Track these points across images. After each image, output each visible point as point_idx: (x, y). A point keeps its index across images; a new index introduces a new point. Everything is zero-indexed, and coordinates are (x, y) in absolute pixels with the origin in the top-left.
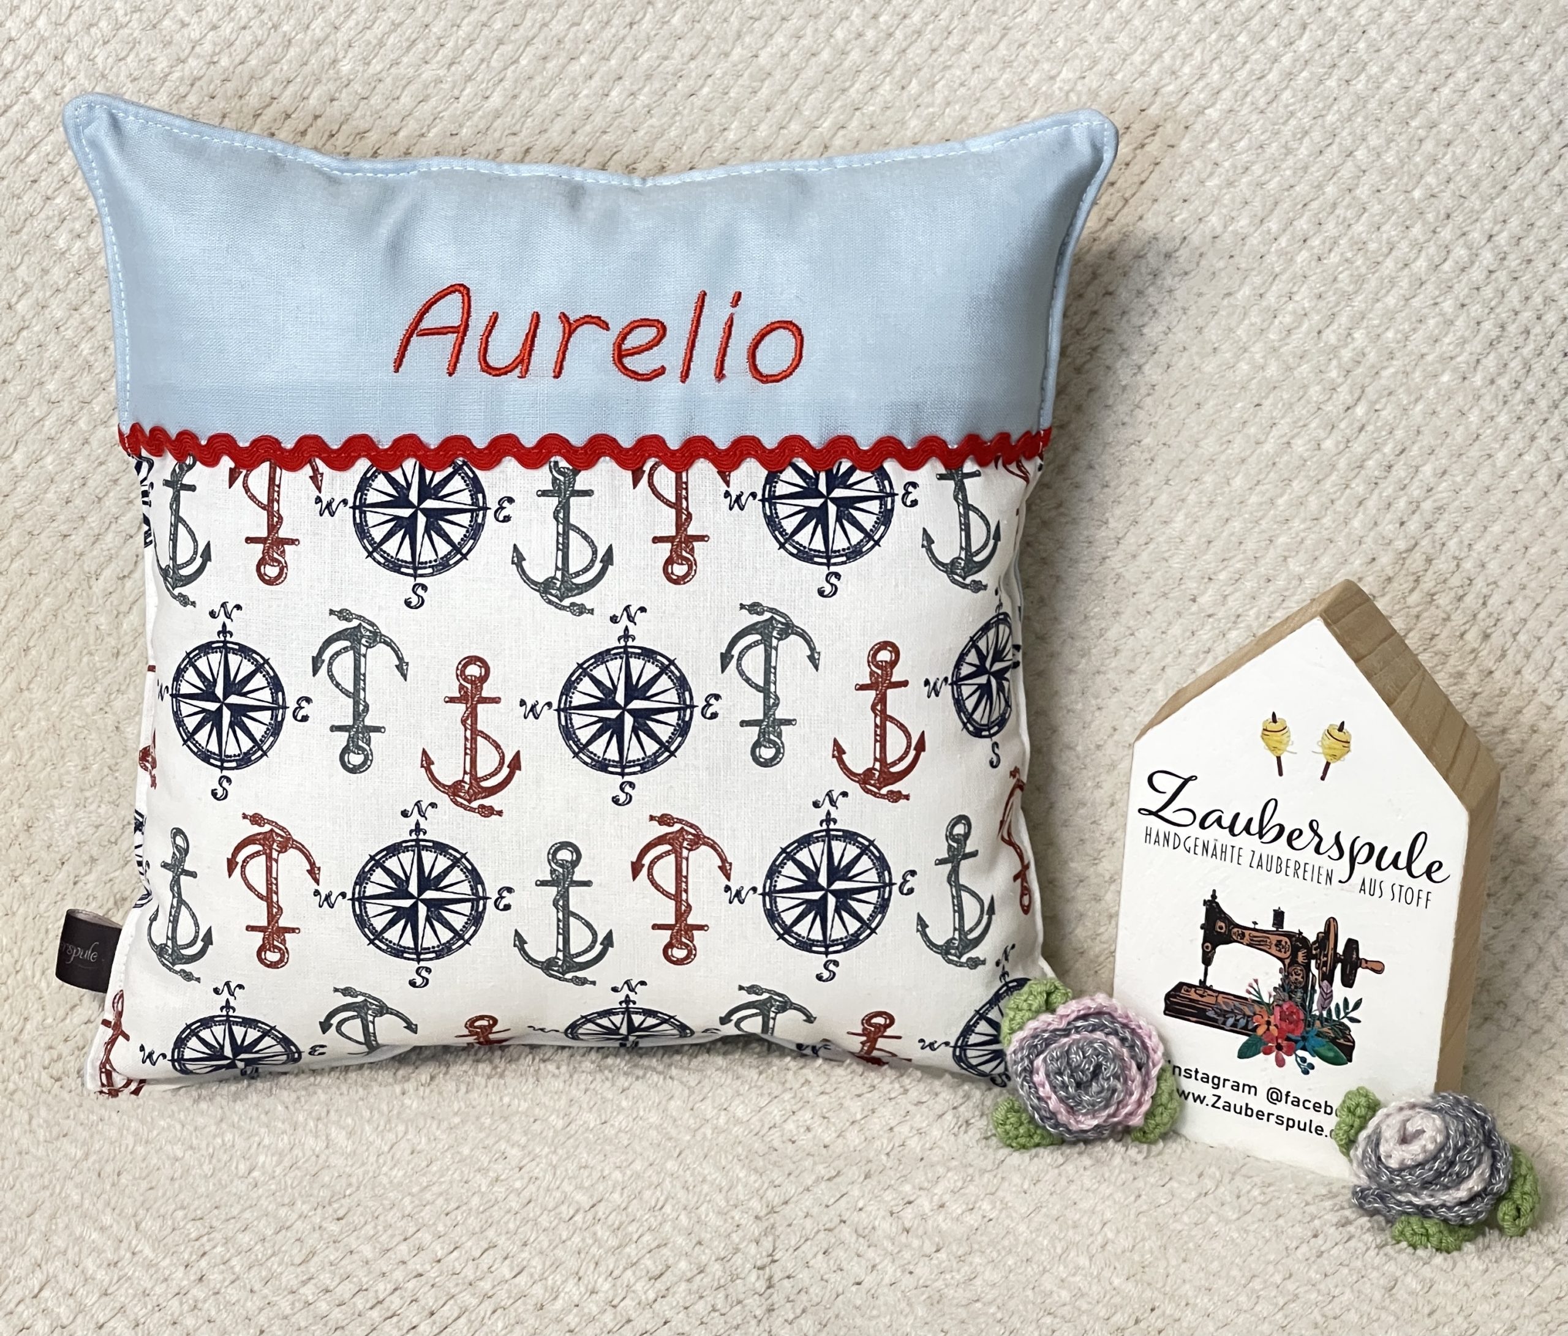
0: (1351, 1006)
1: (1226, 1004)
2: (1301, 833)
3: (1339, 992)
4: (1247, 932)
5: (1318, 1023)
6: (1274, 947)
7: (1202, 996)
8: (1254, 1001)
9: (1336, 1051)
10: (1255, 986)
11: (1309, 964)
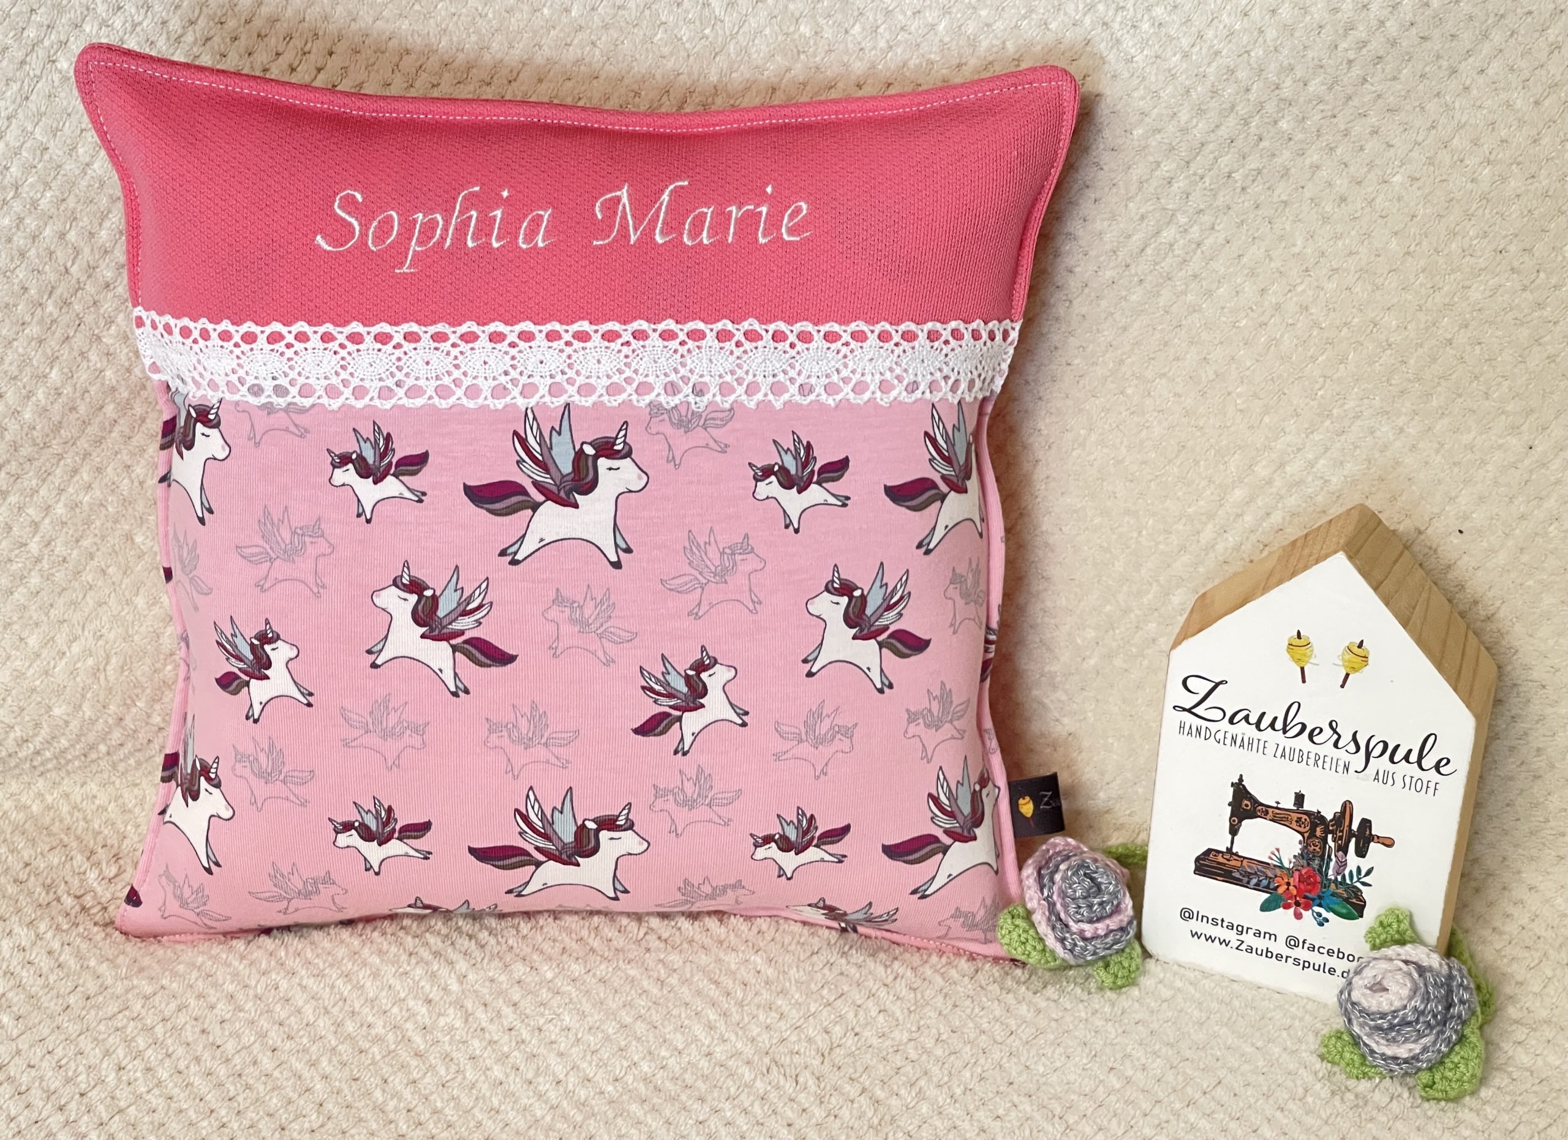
0: (1363, 873)
1: (1250, 867)
2: (1321, 730)
3: (1353, 860)
4: (1270, 810)
5: (1333, 886)
6: (1294, 823)
7: (1228, 860)
8: (1275, 866)
9: (1349, 909)
10: (1277, 853)
11: (1326, 837)
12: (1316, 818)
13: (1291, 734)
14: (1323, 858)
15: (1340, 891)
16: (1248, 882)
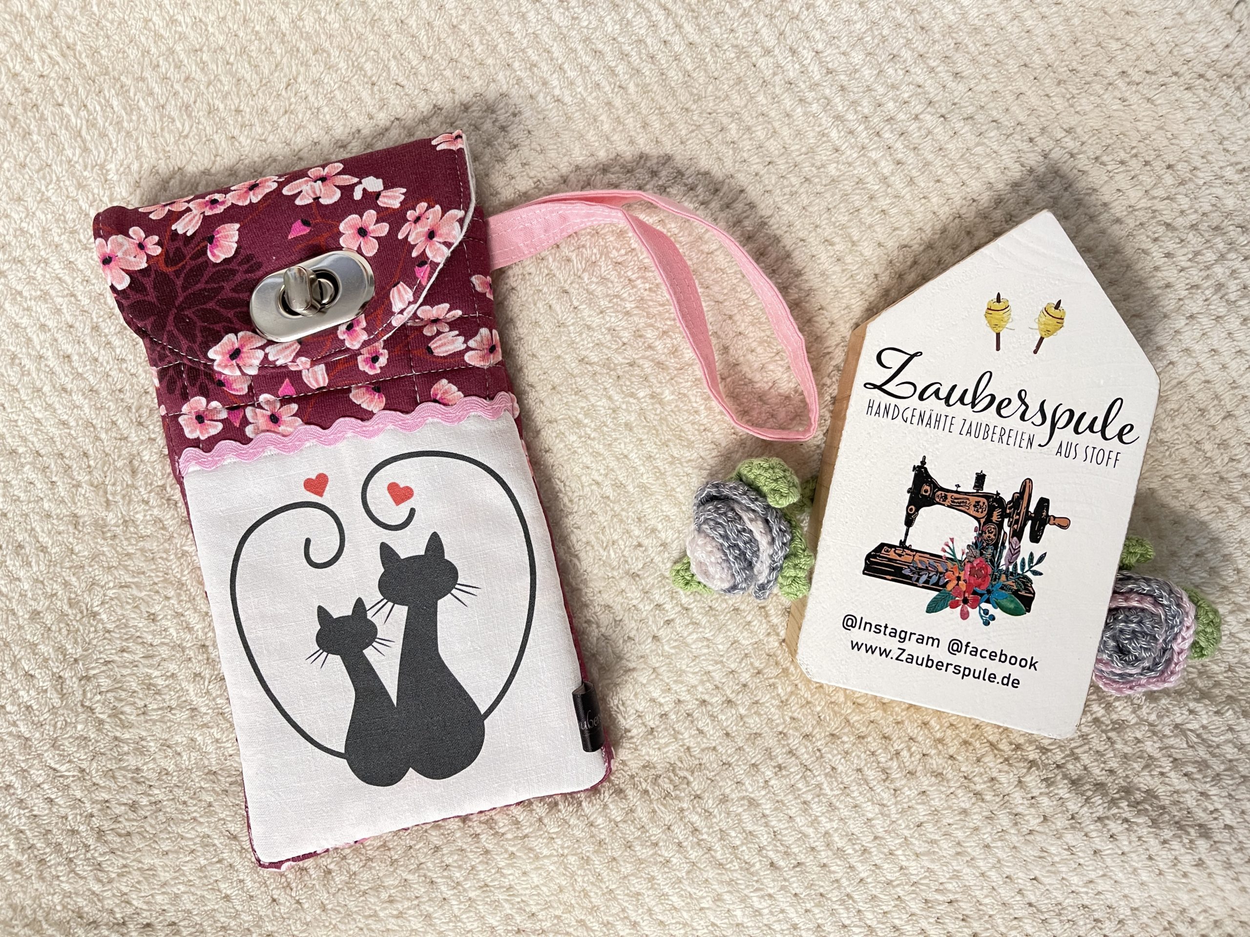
0: (1035, 561)
1: (921, 562)
2: (1010, 401)
3: (1026, 546)
5: (1003, 577)
6: (972, 508)
7: (900, 555)
8: (948, 559)
9: (1017, 603)
10: (950, 544)
11: (1002, 523)
12: (996, 500)
13: (977, 408)
14: (997, 546)
15: (1010, 583)
16: (917, 580)
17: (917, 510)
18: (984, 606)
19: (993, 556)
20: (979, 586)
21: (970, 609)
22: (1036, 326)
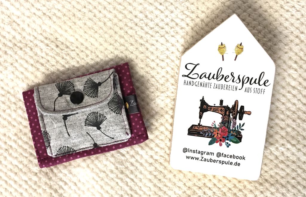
0: (241, 126)
1: (205, 129)
2: (228, 76)
3: (238, 122)
4: (212, 108)
5: (232, 132)
6: (220, 111)
7: (199, 128)
8: (214, 128)
9: (237, 139)
10: (214, 123)
11: (230, 114)
12: (227, 108)
13: (218, 80)
14: (229, 122)
15: (234, 133)
16: (205, 135)
17: (203, 114)
18: (227, 141)
19: (228, 125)
20: (224, 135)
21: (222, 143)
22: (235, 52)
